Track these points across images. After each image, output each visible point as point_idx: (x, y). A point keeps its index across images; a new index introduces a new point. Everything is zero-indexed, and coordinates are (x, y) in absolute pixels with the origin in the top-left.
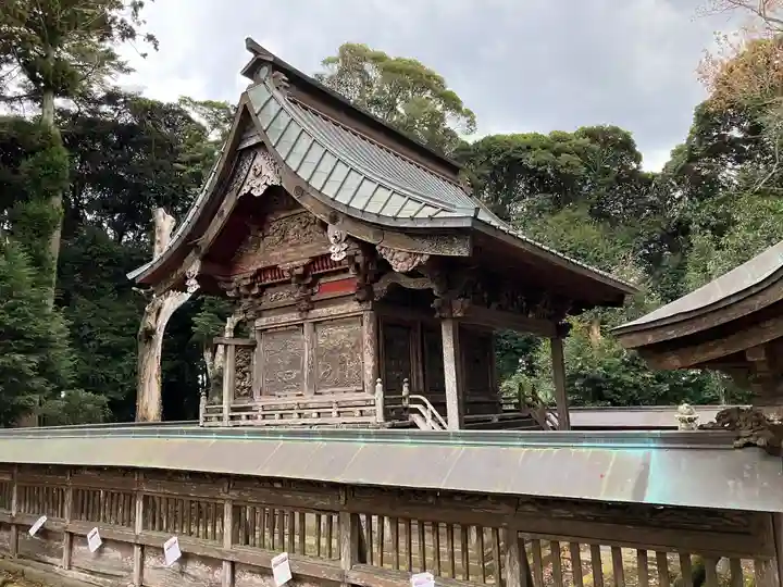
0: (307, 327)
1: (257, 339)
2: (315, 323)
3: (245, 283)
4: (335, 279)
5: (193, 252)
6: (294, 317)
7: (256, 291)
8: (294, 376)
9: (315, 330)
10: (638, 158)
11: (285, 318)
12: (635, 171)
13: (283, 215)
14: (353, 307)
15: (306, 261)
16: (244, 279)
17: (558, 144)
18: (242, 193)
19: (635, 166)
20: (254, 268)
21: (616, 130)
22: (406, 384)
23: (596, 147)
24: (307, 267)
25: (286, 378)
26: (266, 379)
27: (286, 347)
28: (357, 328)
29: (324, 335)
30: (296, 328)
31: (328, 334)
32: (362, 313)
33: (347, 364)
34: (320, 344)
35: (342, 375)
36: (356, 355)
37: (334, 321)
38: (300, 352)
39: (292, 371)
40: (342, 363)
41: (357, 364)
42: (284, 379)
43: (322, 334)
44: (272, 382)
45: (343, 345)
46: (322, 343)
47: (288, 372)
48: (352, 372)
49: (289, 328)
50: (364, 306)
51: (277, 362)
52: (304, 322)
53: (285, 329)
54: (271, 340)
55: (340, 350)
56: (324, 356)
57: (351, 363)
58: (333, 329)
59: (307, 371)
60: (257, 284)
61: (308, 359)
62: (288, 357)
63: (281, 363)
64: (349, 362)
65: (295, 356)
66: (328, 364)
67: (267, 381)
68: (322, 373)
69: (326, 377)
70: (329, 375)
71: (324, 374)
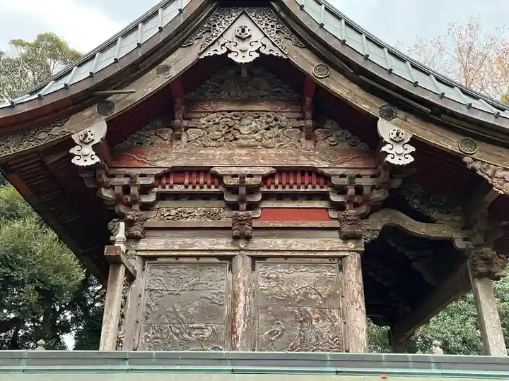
0: (242, 262)
2: (254, 258)
3: (141, 181)
4: (295, 205)
5: (95, 108)
6: (222, 244)
7: (151, 198)
8: (207, 334)
9: (253, 269)
11: (205, 243)
13: (225, 108)
14: (332, 243)
15: (266, 171)
16: (143, 176)
18: (211, 52)
20: (166, 164)
24: (265, 178)
25: (190, 334)
26: (146, 334)
27: (192, 288)
28: (330, 274)
29: (269, 278)
30: (217, 261)
31: (277, 278)
32: (347, 254)
33: (314, 323)
34: (262, 290)
35: (304, 338)
36: (330, 312)
37: (289, 260)
38: (223, 297)
39: (203, 326)
40: (304, 320)
41: (333, 325)
42: (186, 336)
43: (266, 276)
44: (158, 340)
45: (306, 294)
46: (266, 288)
47: (194, 325)
48: (322, 336)
49: (202, 260)
50: (351, 245)
51: (171, 309)
52: (237, 253)
53: (194, 260)
54: (162, 274)
55: (299, 302)
56: (270, 308)
57: (321, 321)
58: (286, 271)
59: (242, 325)
60: (156, 189)
61: (245, 307)
62: (196, 303)
63: (180, 311)
64: (317, 320)
65: (212, 303)
66: (278, 320)
67: (149, 337)
68: (267, 332)
69: (273, 338)
70: (280, 336)
71: (270, 333)
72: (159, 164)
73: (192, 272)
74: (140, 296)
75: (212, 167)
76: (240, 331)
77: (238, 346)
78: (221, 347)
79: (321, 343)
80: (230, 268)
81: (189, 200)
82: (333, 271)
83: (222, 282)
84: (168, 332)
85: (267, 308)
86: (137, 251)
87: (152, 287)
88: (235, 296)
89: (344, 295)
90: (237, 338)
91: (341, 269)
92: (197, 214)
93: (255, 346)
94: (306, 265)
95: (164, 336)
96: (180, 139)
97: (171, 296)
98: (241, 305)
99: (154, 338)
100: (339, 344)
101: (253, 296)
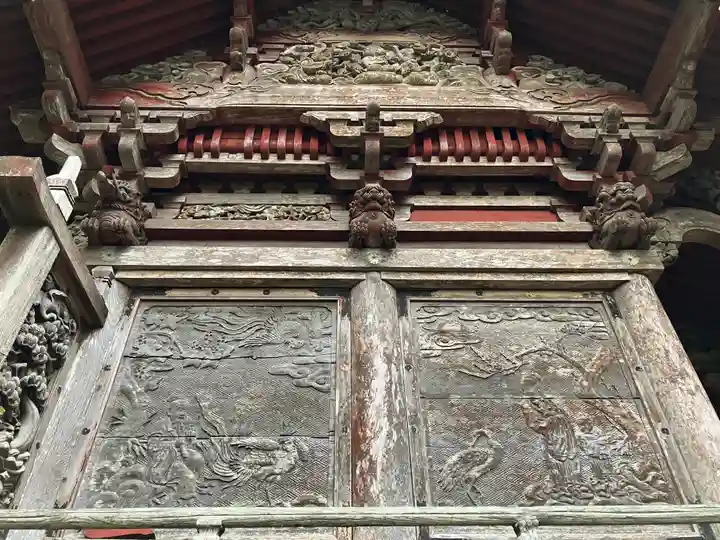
6: (328, 256)
7: (168, 173)
9: (403, 312)
16: (152, 121)
25: (233, 465)
26: (107, 464)
27: (247, 352)
28: (593, 323)
29: (443, 332)
30: (313, 296)
31: (462, 331)
32: (625, 277)
33: (578, 433)
34: (427, 357)
35: (562, 472)
36: (617, 406)
37: (488, 296)
38: (326, 373)
39: (271, 441)
40: (552, 426)
41: (632, 437)
42: (222, 469)
43: (435, 327)
44: (138, 482)
45: (542, 367)
46: (435, 353)
47: (248, 441)
48: (610, 467)
49: (275, 295)
50: (630, 260)
51: (187, 402)
52: (363, 276)
53: (258, 295)
54: (173, 326)
55: (530, 383)
56: (454, 399)
57: (596, 429)
58: (484, 318)
59: (384, 433)
60: (180, 157)
61: (388, 390)
62: (255, 389)
63: (210, 407)
64: (585, 425)
65: (298, 386)
66: (480, 426)
67: (111, 474)
68: (455, 458)
69: (475, 473)
70: (492, 468)
71: (464, 460)
72: (192, 102)
73: (249, 319)
74: (107, 368)
75: (305, 110)
76: (378, 448)
77: (375, 488)
78: (321, 499)
79: (613, 485)
80: (346, 311)
81: (252, 192)
82: (598, 317)
83: (324, 341)
84: (171, 460)
85: (446, 397)
86: (116, 269)
87: (144, 350)
88: (361, 365)
89: (640, 365)
90: (372, 469)
91: (616, 312)
92: (268, 215)
93: (422, 493)
94: (530, 305)
95: (159, 470)
96: (240, 69)
97: (190, 371)
98: (378, 384)
99: (125, 477)
100: (665, 488)
101: (408, 368)
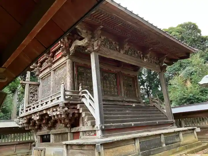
1: (40, 82)
2: (54, 70)
6: (48, 70)
8: (49, 93)
9: (54, 74)
10: (199, 31)
12: (200, 37)
17: (171, 30)
19: (199, 34)
21: (190, 23)
22: (81, 86)
23: (184, 29)
45: (62, 76)
73: (47, 79)
